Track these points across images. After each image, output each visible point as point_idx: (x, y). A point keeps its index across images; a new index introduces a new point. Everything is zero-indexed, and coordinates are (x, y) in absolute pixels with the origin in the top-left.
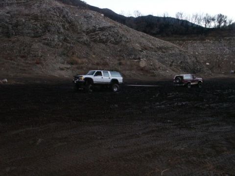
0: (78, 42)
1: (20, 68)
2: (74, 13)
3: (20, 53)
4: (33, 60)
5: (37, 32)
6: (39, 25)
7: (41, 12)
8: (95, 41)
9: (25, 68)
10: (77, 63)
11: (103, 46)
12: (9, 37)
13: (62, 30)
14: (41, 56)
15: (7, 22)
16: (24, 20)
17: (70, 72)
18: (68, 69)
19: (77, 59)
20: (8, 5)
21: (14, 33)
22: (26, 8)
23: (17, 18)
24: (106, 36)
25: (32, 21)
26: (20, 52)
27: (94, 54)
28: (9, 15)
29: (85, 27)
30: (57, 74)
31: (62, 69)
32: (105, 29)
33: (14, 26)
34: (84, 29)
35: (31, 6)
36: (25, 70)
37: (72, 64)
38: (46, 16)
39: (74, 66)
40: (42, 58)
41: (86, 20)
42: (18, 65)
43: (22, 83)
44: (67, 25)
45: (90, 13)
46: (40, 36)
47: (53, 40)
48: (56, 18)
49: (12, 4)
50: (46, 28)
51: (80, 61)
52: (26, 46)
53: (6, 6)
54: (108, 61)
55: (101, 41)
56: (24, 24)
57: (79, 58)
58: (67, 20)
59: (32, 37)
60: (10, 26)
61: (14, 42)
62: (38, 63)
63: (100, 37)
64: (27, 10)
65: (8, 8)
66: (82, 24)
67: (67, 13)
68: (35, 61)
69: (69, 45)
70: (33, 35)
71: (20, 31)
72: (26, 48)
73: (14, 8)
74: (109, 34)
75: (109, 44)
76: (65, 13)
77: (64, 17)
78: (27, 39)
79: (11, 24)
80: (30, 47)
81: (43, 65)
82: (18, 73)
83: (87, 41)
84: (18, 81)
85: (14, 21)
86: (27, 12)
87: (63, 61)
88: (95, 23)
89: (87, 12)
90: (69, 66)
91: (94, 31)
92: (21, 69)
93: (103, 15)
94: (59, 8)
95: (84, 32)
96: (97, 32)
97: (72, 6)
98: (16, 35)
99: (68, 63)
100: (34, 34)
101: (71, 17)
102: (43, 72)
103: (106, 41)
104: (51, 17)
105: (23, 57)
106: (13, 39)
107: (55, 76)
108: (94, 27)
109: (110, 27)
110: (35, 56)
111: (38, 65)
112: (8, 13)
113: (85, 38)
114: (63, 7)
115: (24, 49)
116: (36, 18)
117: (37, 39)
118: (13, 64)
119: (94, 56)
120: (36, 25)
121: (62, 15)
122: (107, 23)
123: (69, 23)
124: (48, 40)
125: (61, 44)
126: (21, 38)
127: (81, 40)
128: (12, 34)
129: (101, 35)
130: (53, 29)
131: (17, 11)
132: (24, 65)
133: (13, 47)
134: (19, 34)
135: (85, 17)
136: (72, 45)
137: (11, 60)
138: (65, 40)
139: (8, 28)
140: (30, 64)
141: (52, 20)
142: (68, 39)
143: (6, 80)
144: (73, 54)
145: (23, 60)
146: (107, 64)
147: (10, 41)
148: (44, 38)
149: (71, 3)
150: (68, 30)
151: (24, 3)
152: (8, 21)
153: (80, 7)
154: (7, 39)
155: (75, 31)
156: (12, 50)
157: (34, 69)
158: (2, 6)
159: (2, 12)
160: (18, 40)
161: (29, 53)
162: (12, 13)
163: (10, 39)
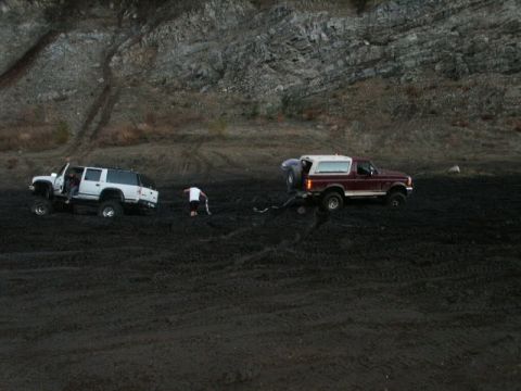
1: (482, 142)
3: (481, 111)
4: (509, 123)
5: (516, 61)
6: (519, 44)
9: (494, 142)
12: (456, 79)
15: (452, 49)
16: (486, 39)
20: (454, 13)
21: (467, 70)
22: (490, 12)
23: (473, 36)
25: (505, 38)
26: (480, 109)
28: (456, 33)
33: (469, 55)
35: (501, 4)
36: (492, 146)
42: (477, 136)
43: (490, 174)
49: (460, 9)
52: (494, 94)
53: (449, 16)
56: (487, 46)
59: (506, 73)
60: (459, 56)
61: (467, 89)
62: (520, 130)
64: (493, 15)
65: (452, 18)
68: (514, 126)
70: (507, 68)
71: (480, 64)
72: (493, 99)
73: (466, 17)
78: (496, 80)
79: (461, 51)
80: (503, 94)
82: (477, 153)
84: (481, 170)
85: (467, 44)
86: (492, 19)
92: (483, 145)
98: (471, 73)
100: (510, 65)
105: (486, 118)
106: (467, 81)
110: (514, 115)
112: (453, 30)
115: (489, 102)
116: (513, 29)
117: (517, 75)
118: (467, 134)
120: (514, 45)
126: (482, 78)
128: (464, 72)
131: (471, 21)
132: (490, 135)
133: (466, 98)
134: (476, 71)
137: (464, 126)
139: (455, 61)
140: (503, 132)
143: (458, 169)
145: (486, 125)
147: (460, 87)
152: (454, 46)
154: (454, 83)
156: (463, 105)
157: (512, 143)
158: (441, 18)
159: (442, 29)
160: (476, 84)
161: (500, 109)
162: (461, 28)
163: (459, 83)
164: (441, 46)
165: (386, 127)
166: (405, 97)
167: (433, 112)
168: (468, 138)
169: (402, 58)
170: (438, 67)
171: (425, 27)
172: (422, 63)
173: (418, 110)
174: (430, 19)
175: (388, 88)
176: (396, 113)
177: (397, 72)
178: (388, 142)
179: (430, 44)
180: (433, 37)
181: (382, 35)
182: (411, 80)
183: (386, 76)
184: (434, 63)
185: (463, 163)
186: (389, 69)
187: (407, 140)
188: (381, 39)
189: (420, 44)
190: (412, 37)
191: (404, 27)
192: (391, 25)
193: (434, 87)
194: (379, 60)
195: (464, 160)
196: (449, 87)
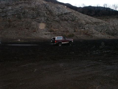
0: (54, 20)
1: (26, 34)
2: (51, 6)
3: (26, 27)
4: (32, 30)
5: (34, 16)
6: (35, 13)
7: (36, 6)
8: (62, 20)
9: (29, 34)
10: (53, 31)
11: (66, 22)
12: (20, 19)
13: (46, 15)
15: (20, 12)
16: (27, 11)
17: (50, 35)
18: (49, 34)
19: (53, 29)
20: (20, 4)
21: (23, 17)
23: (24, 10)
24: (67, 17)
25: (32, 11)
27: (62, 26)
28: (21, 8)
29: (57, 13)
30: (44, 37)
31: (46, 34)
32: (67, 14)
34: (57, 14)
35: (31, 3)
36: (28, 35)
37: (51, 31)
38: (38, 8)
39: (52, 33)
40: (36, 29)
41: (57, 9)
42: (25, 33)
43: (27, 42)
44: (48, 12)
45: (60, 6)
46: (35, 18)
47: (42, 20)
48: (43, 9)
49: (22, 3)
50: (38, 14)
51: (55, 30)
53: (19, 4)
54: (69, 30)
55: (65, 20)
56: (28, 12)
57: (54, 28)
58: (48, 10)
59: (32, 19)
60: (21, 14)
61: (23, 22)
62: (34, 32)
63: (64, 18)
65: (20, 5)
66: (55, 11)
67: (48, 6)
68: (33, 31)
69: (49, 22)
71: (26, 16)
72: (29, 24)
74: (69, 16)
75: (69, 21)
76: (47, 6)
77: (47, 8)
78: (29, 20)
79: (22, 13)
80: (31, 23)
81: (37, 32)
82: (25, 36)
83: (58, 20)
84: (25, 41)
85: (23, 11)
86: (29, 6)
87: (46, 30)
88: (62, 11)
89: (58, 6)
90: (49, 33)
91: (62, 15)
92: (26, 35)
93: (66, 7)
94: (44, 4)
95: (57, 15)
96: (63, 15)
97: (50, 3)
99: (49, 31)
100: (32, 17)
101: (50, 8)
102: (36, 36)
103: (68, 20)
104: (40, 9)
105: (27, 29)
107: (42, 38)
108: (61, 12)
109: (69, 13)
110: (33, 28)
111: (34, 33)
112: (20, 7)
113: (57, 18)
114: (46, 4)
115: (28, 25)
116: (33, 9)
117: (34, 19)
118: (23, 32)
119: (62, 27)
120: (33, 13)
121: (46, 8)
122: (68, 10)
123: (49, 11)
124: (39, 20)
125: (45, 22)
126: (26, 19)
127: (56, 19)
128: (22, 18)
129: (65, 17)
130: (41, 14)
132: (28, 32)
133: (23, 24)
134: (25, 18)
135: (57, 8)
136: (51, 22)
137: (22, 30)
138: (47, 19)
139: (20, 15)
140: (30, 32)
141: (41, 10)
142: (49, 19)
143: (19, 40)
144: (51, 26)
145: (27, 30)
146: (69, 32)
147: (21, 21)
148: (37, 19)
149: (50, 1)
150: (49, 15)
151: (28, 2)
152: (20, 11)
153: (54, 3)
155: (52, 15)
157: (32, 35)
158: (17, 4)
159: (17, 7)
160: (25, 21)
161: (30, 27)
162: (22, 8)
163: (21, 20)
164: (17, 11)
165: (3, 29)
166: (8, 22)
167: (15, 27)
169: (7, 13)
170: (16, 16)
171: (13, 6)
172: (13, 15)
173: (11, 26)
174: (15, 4)
175: (4, 20)
176: (5, 26)
177: (6, 16)
178: (3, 33)
179: (14, 10)
180: (15, 9)
181: (2, 6)
182: (10, 18)
183: (3, 17)
184: (15, 15)
185: (21, 39)
186: (4, 15)
187: (8, 33)
189: (12, 10)
190: (10, 8)
191: (8, 5)
192: (4, 4)
193: (15, 21)
194: (1, 12)
195: (21, 38)
196: (19, 21)
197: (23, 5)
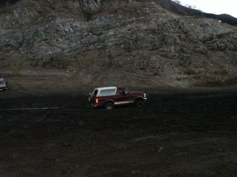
0: (195, 51)
1: (140, 79)
2: (189, 23)
5: (155, 45)
6: (156, 38)
7: (158, 26)
8: (212, 49)
9: (145, 80)
10: (194, 73)
11: (221, 53)
12: (130, 52)
13: (178, 41)
14: (159, 68)
15: (128, 39)
16: (143, 35)
17: (187, 81)
18: (184, 78)
19: (194, 69)
20: (129, 23)
23: (137, 33)
24: (224, 43)
25: (150, 35)
26: (139, 65)
27: (212, 63)
28: (130, 32)
29: (201, 36)
30: (174, 84)
31: (179, 80)
32: (223, 36)
33: (135, 41)
34: (200, 38)
35: (149, 21)
36: (144, 81)
37: (189, 73)
38: (162, 29)
39: (192, 76)
40: (159, 70)
41: (202, 28)
44: (183, 36)
45: (207, 21)
46: (157, 49)
47: (170, 52)
48: (172, 30)
49: (132, 22)
50: (163, 41)
51: (197, 70)
52: (145, 59)
53: (127, 24)
54: (227, 69)
55: (220, 49)
56: (142, 38)
57: (196, 67)
58: (183, 31)
59: (151, 50)
60: (131, 42)
61: (134, 56)
62: (156, 75)
63: (217, 45)
64: (145, 25)
65: (129, 26)
66: (198, 33)
67: (183, 23)
68: (153, 73)
69: (185, 55)
70: (151, 48)
71: (140, 46)
72: (145, 61)
74: (228, 41)
75: (227, 51)
76: (181, 24)
77: (180, 28)
78: (146, 53)
79: (132, 40)
80: (149, 59)
81: (160, 76)
82: (138, 84)
83: (204, 49)
85: (134, 37)
86: (145, 27)
87: (180, 71)
88: (212, 31)
89: (204, 21)
90: (186, 76)
91: (211, 38)
92: (140, 81)
93: (220, 21)
94: (175, 20)
95: (200, 41)
96: (214, 40)
97: (187, 17)
98: (136, 49)
99: (185, 73)
102: (160, 83)
103: (225, 49)
104: (167, 29)
105: (142, 69)
106: (134, 53)
107: (172, 87)
108: (211, 34)
109: (228, 34)
110: (153, 68)
111: (156, 76)
112: (129, 30)
113: (202, 47)
114: (179, 19)
115: (143, 62)
116: (153, 32)
117: (155, 51)
118: (134, 76)
119: (211, 65)
120: (154, 38)
121: (178, 27)
122: (225, 29)
123: (186, 33)
124: (165, 52)
125: (177, 55)
126: (140, 52)
127: (198, 49)
128: (133, 49)
129: (219, 43)
130: (169, 41)
131: (137, 27)
132: (143, 76)
133: (134, 60)
134: (138, 49)
135: (201, 25)
136: (188, 55)
137: (132, 72)
138: (182, 50)
139: (129, 44)
140: (149, 75)
141: (169, 32)
142: (184, 49)
144: (190, 64)
145: (142, 72)
146: (227, 73)
147: (131, 55)
148: (161, 49)
149: (186, 13)
150: (184, 40)
151: (143, 19)
152: (129, 37)
153: (196, 16)
154: (128, 53)
155: (191, 41)
156: (132, 63)
157: (152, 80)
158: (124, 25)
159: (124, 30)
160: (138, 54)
161: (148, 65)
162: (132, 30)
163: (131, 53)
164: (123, 37)
165: (98, 72)
166: (107, 59)
167: (119, 66)
168: (133, 78)
169: (106, 41)
170: (122, 46)
171: (117, 29)
172: (116, 44)
173: (113, 65)
174: (119, 25)
175: (100, 54)
176: (103, 66)
177: (104, 48)
178: (99, 79)
179: (119, 36)
180: (120, 33)
181: (98, 31)
182: (110, 51)
183: (99, 49)
184: (121, 44)
186: (101, 46)
187: (107, 78)
188: (98, 33)
189: (115, 36)
190: (111, 33)
191: (108, 28)
192: (102, 26)
193: (120, 55)
194: (96, 42)
195: (132, 87)
196: (127, 55)
197: (134, 25)
